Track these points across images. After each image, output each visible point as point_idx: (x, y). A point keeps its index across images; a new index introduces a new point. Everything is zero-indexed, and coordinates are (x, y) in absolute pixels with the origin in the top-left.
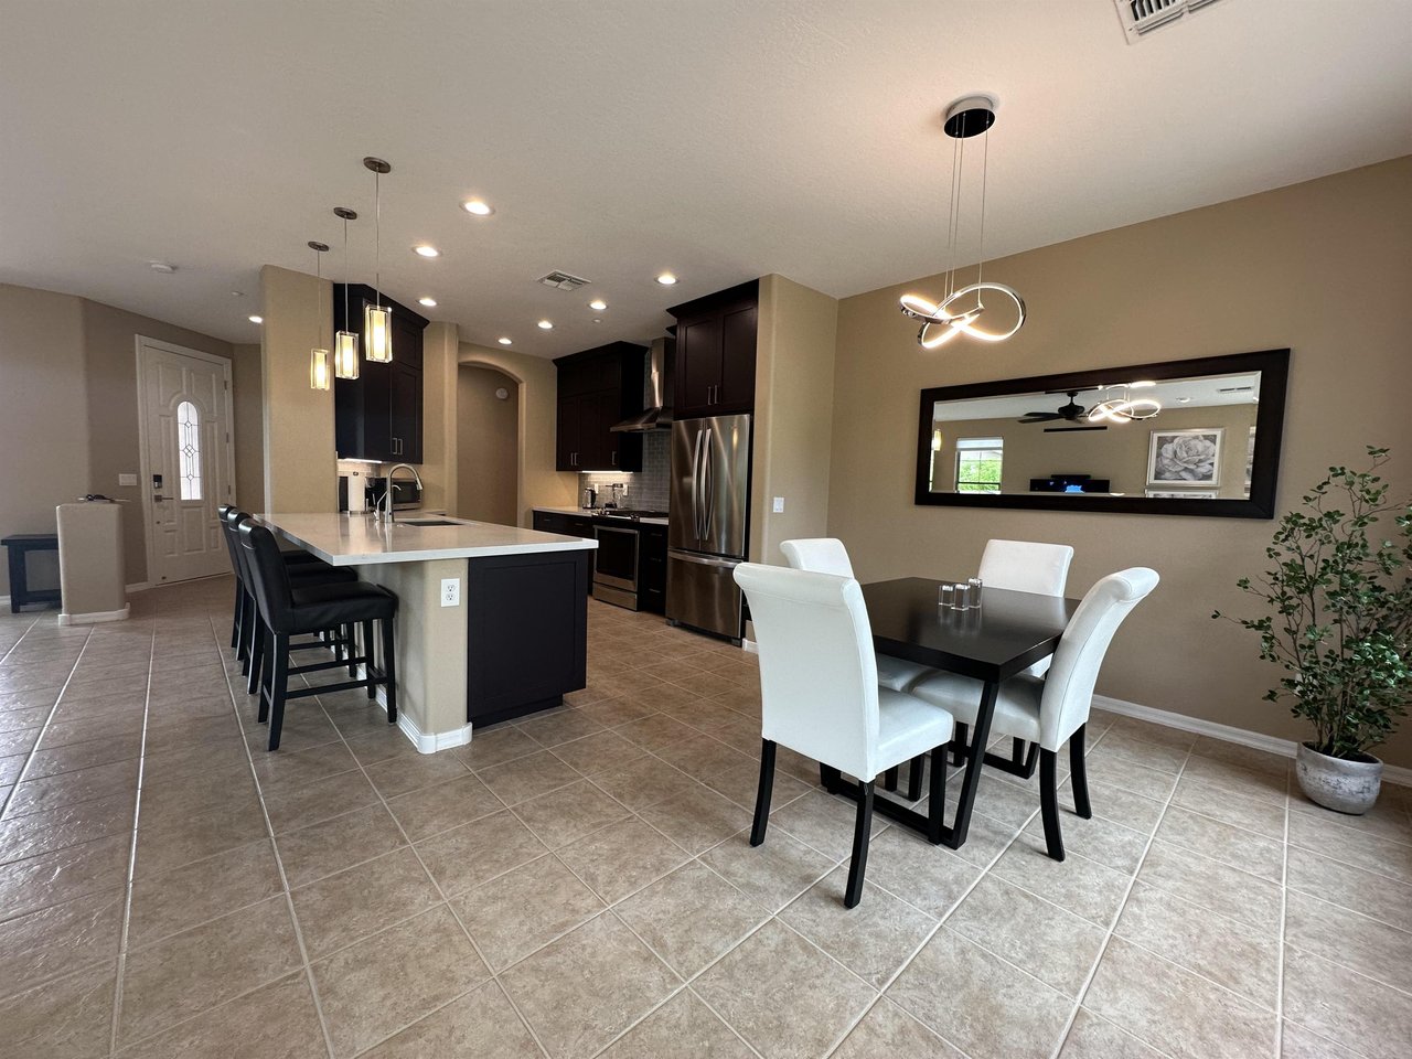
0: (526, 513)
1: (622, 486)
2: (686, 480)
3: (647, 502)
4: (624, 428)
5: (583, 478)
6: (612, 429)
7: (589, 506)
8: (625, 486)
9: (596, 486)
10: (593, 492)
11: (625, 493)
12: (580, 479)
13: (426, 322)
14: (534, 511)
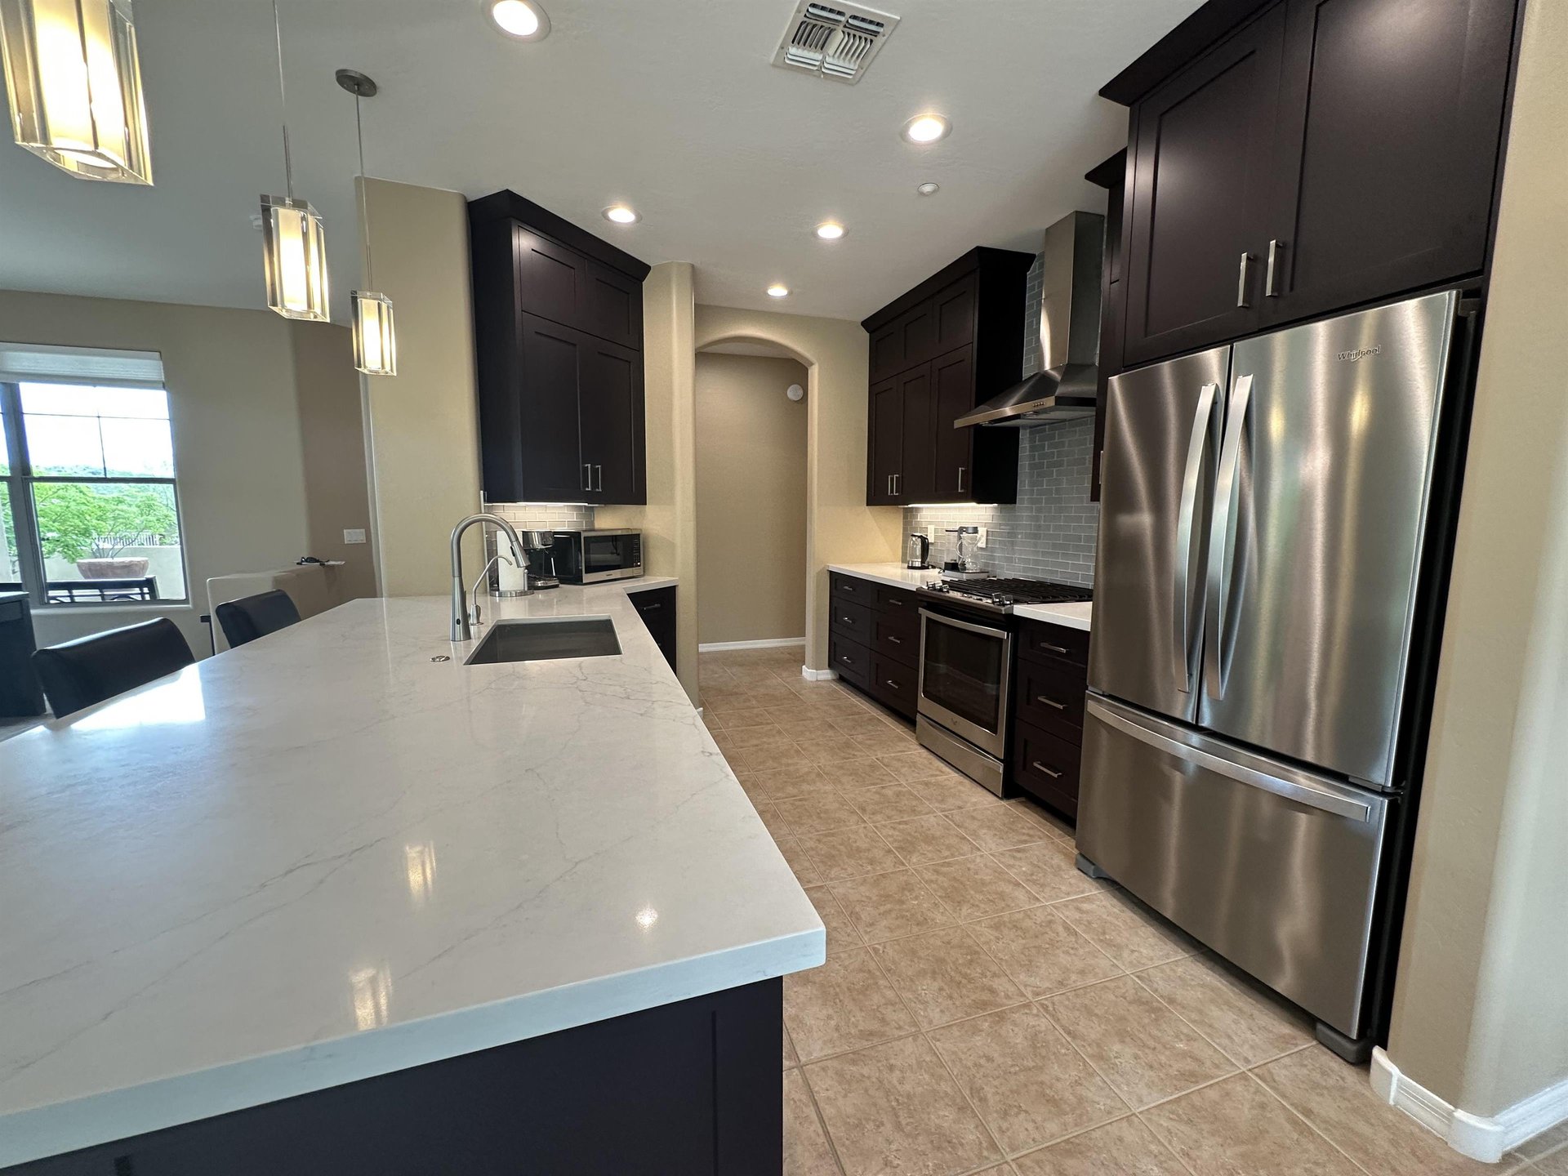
0: (818, 574)
1: (975, 530)
2: (1125, 520)
3: (1027, 561)
4: (983, 417)
5: (909, 516)
6: (959, 423)
7: (918, 564)
8: (982, 531)
9: (931, 528)
10: (924, 540)
11: (982, 544)
12: (905, 517)
13: (645, 269)
14: (831, 572)
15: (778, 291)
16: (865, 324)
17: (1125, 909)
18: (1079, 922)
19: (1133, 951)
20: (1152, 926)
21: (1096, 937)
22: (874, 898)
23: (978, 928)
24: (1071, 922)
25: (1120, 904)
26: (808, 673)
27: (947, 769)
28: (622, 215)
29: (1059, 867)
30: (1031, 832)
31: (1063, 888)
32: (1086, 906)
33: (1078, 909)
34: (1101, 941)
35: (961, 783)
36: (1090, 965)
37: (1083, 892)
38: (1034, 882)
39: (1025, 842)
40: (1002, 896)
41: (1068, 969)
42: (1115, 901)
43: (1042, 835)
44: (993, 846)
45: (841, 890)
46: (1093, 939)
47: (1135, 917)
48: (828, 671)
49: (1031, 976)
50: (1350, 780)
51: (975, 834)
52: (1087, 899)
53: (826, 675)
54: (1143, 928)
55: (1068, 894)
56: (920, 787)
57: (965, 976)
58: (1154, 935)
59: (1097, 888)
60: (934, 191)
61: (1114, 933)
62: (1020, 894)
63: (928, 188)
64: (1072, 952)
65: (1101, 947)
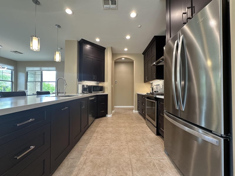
0: (135, 94)
6: (152, 65)
8: (161, 85)
10: (152, 88)
13: (105, 48)
14: (138, 94)
15: (126, 49)
16: (143, 54)
17: (171, 163)
18: (157, 164)
19: (167, 174)
20: (176, 169)
21: (160, 168)
22: (117, 149)
23: (133, 160)
24: (156, 163)
25: (171, 162)
26: (134, 111)
27: (149, 128)
28: (98, 40)
29: (161, 151)
30: (159, 143)
31: (159, 155)
32: (162, 160)
33: (159, 161)
34: (160, 169)
35: (150, 131)
36: (154, 174)
37: (163, 157)
38: (152, 153)
39: (156, 144)
40: (143, 154)
41: (148, 174)
42: (170, 161)
43: (161, 143)
44: (148, 144)
45: (112, 147)
46: (159, 168)
47: (173, 166)
48: (137, 111)
49: (137, 173)
50: (213, 132)
51: (146, 141)
52: (163, 159)
53: (137, 112)
54: (173, 169)
55: (159, 157)
56: (141, 131)
57: (123, 169)
58: (176, 171)
59: (167, 157)
60: (141, 26)
61: (165, 168)
62: (148, 155)
63: (139, 26)
64: (151, 170)
65: (160, 171)
